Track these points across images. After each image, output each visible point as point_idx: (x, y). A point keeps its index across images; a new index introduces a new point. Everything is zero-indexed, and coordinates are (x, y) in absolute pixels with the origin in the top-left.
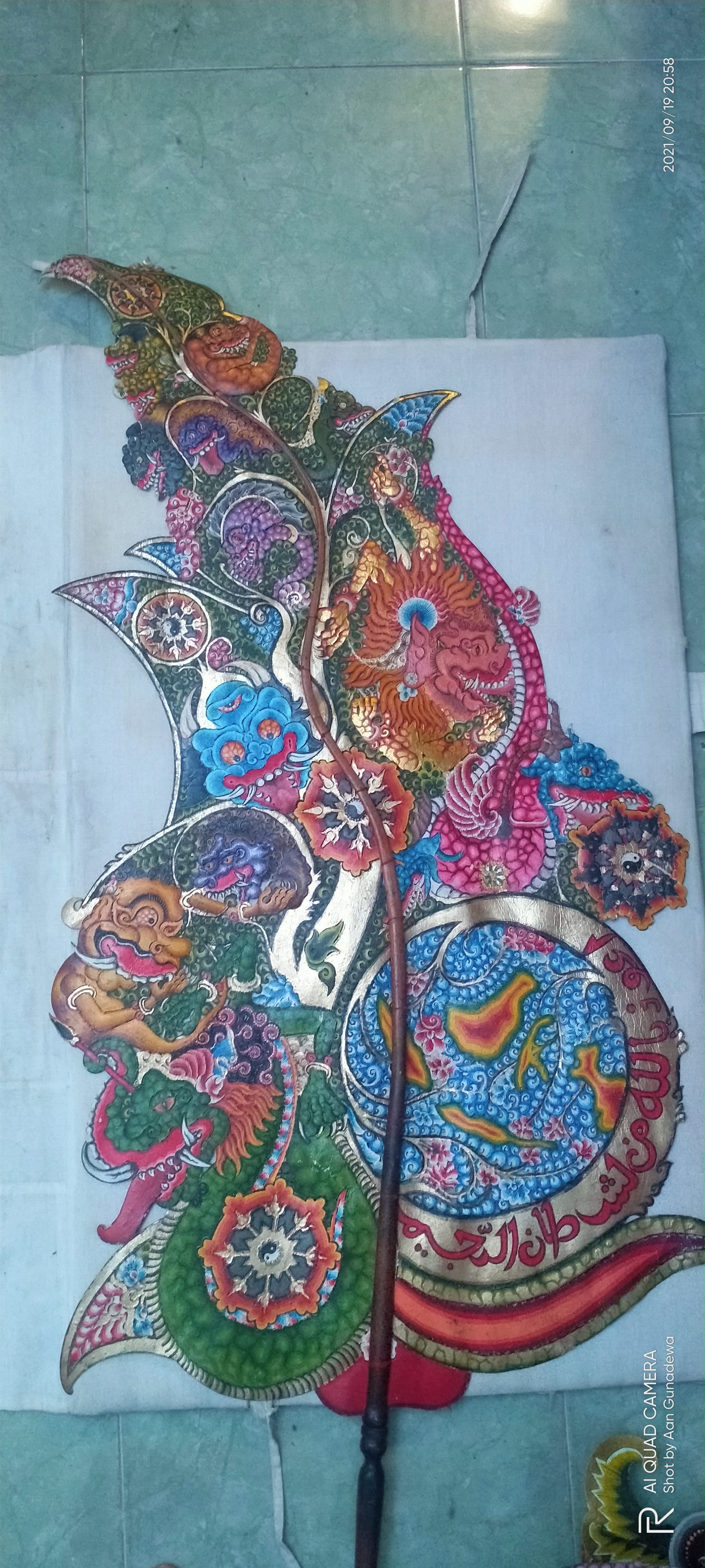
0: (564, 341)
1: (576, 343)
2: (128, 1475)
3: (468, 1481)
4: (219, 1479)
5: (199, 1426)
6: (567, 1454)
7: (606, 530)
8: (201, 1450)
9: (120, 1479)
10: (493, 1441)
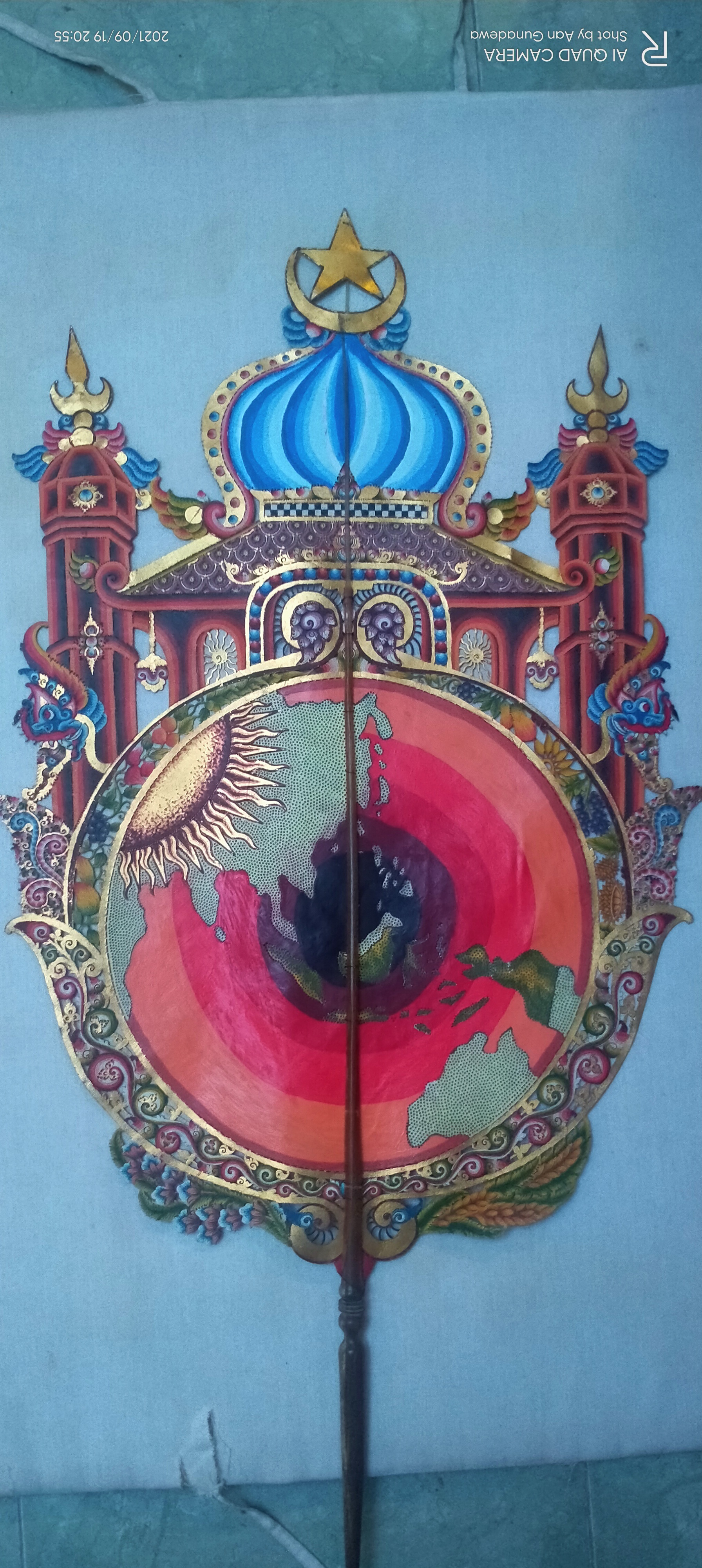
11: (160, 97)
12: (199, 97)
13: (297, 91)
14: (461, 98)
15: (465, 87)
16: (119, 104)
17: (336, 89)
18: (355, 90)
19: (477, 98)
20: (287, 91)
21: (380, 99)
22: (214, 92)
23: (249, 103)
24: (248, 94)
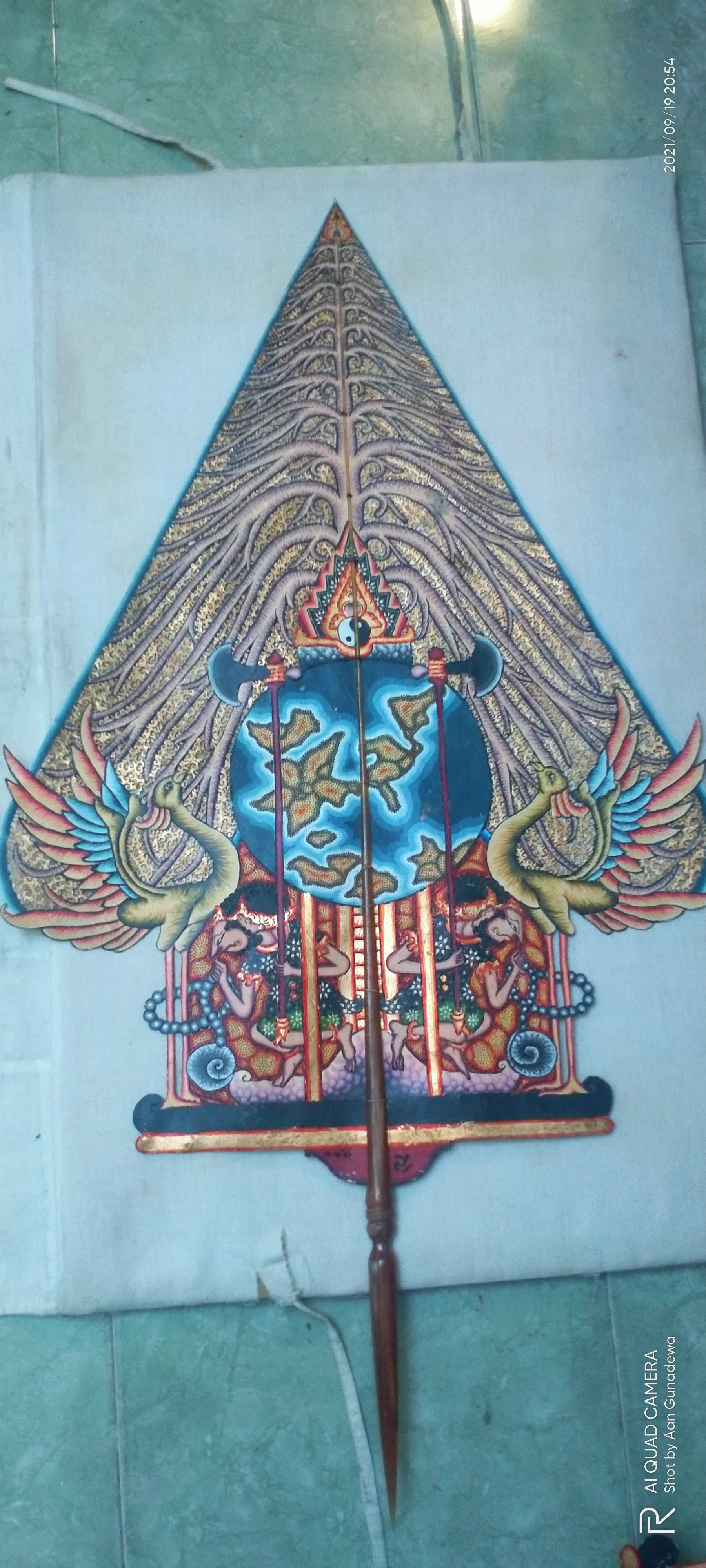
0: (567, 163)
1: (580, 164)
2: (123, 1386)
3: (505, 1379)
4: (225, 1385)
5: (202, 1327)
6: (613, 1347)
7: (620, 354)
8: (206, 1354)
9: (113, 1390)
10: (530, 1335)
11: (226, 166)
12: (256, 166)
13: (335, 163)
14: (468, 166)
15: (470, 158)
16: (191, 172)
17: (366, 161)
18: (381, 162)
19: (482, 166)
20: (327, 163)
21: (403, 167)
22: (270, 161)
23: (300, 171)
24: (299, 163)
